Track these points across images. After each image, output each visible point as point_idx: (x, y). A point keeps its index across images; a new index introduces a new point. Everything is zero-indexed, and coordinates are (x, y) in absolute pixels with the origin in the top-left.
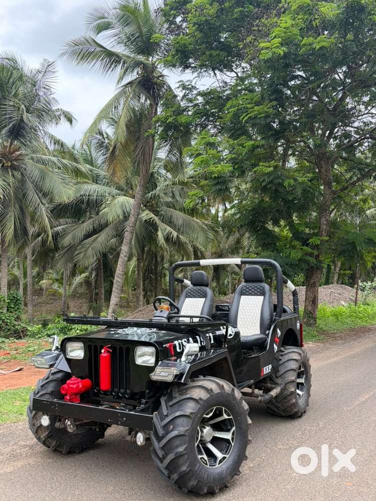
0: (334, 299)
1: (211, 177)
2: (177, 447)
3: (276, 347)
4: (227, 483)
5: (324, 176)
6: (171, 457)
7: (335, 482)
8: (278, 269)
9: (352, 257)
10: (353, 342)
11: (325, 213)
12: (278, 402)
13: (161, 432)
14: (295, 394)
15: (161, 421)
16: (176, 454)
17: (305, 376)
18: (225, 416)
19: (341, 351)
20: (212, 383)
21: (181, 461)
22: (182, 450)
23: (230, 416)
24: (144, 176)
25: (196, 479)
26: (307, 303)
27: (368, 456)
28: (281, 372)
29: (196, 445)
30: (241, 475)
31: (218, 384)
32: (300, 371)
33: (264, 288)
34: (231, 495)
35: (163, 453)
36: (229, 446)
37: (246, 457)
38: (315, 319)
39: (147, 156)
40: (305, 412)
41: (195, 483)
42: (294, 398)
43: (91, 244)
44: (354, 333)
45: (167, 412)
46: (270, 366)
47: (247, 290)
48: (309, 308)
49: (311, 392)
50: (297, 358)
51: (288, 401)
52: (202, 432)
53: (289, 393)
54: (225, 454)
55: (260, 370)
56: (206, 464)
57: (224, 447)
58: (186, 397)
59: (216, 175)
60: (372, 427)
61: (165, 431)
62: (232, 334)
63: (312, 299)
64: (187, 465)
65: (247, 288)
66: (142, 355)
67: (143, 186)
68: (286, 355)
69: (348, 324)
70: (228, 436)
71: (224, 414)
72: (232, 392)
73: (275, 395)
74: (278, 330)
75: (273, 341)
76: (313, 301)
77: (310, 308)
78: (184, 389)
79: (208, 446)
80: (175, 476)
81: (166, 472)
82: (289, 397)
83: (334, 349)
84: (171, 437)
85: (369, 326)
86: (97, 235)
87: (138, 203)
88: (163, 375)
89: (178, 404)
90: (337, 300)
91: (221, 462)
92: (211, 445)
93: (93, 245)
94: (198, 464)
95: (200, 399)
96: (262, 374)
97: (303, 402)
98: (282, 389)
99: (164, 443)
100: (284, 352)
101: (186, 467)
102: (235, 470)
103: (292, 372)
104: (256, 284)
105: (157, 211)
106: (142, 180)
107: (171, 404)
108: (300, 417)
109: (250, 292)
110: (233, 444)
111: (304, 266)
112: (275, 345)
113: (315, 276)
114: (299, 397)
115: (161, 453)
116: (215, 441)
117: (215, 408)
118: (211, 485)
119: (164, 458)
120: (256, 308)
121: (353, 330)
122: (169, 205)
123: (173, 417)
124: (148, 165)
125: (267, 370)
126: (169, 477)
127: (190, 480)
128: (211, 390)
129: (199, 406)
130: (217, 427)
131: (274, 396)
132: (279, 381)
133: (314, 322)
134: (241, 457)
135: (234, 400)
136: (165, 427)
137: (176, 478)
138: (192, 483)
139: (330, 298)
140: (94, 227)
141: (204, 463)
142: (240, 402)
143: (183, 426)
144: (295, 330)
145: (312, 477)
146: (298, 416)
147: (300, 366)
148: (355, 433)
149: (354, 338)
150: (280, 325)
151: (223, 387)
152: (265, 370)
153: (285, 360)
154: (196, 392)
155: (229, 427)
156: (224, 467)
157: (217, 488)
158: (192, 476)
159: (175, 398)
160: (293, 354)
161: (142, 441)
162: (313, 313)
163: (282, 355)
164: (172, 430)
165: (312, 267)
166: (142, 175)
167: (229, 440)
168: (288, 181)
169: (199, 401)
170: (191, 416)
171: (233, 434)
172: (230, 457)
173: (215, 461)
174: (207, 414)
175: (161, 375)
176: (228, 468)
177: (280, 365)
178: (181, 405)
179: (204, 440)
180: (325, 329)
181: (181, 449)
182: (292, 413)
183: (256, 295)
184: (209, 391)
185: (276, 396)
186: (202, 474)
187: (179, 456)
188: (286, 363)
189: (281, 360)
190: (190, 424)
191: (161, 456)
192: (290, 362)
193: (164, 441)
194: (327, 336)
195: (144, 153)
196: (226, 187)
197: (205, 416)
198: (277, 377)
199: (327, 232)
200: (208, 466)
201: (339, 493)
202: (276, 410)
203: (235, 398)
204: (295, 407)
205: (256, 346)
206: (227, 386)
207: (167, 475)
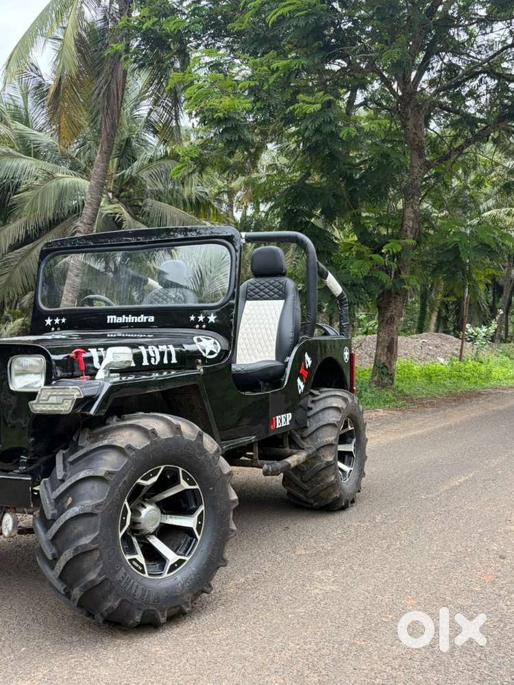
0: (428, 354)
1: (213, 117)
2: (80, 536)
3: (300, 384)
4: (183, 606)
5: (412, 136)
6: (67, 555)
7: (387, 600)
8: (310, 250)
9: (454, 274)
10: (450, 410)
11: (412, 200)
12: (305, 482)
13: (50, 511)
14: (333, 467)
15: (52, 492)
16: (76, 550)
17: (354, 440)
18: (184, 485)
19: (430, 421)
20: (158, 421)
21: (87, 562)
22: (87, 542)
23: (194, 484)
24: (108, 135)
25: (118, 596)
26: (379, 351)
27: (450, 560)
28: (312, 428)
29: (121, 535)
30: (212, 592)
31: (169, 423)
32: (346, 430)
33: (285, 286)
34: (191, 627)
35: (54, 550)
36: (191, 541)
37: (225, 560)
38: (391, 376)
39: (113, 100)
40: (353, 501)
41: (116, 604)
42: (333, 474)
43: (20, 261)
44: (455, 398)
45: (63, 473)
46: (289, 416)
47: (257, 290)
48: (381, 359)
49: (366, 470)
50: (340, 406)
51: (322, 480)
52: (136, 512)
53: (324, 466)
54: (184, 555)
55: (269, 421)
56: (143, 571)
57: (183, 542)
58: (101, 445)
59: (221, 115)
60: (464, 521)
61: (58, 509)
62: (215, 350)
63: (387, 345)
64: (98, 570)
65: (257, 287)
66: (23, 373)
67: (106, 153)
68: (321, 402)
69: (446, 387)
70: (189, 522)
71: (182, 481)
72: (197, 437)
73: (296, 463)
74: (306, 355)
75: (295, 374)
76: (390, 348)
77: (383, 359)
78: (101, 433)
79: (151, 541)
80: (77, 593)
81: (60, 587)
82: (323, 473)
83: (417, 419)
84: (67, 518)
85: (478, 388)
86: (31, 245)
87: (98, 182)
88: (55, 402)
89: (86, 458)
90: (433, 355)
91: (173, 568)
92: (156, 539)
93: (23, 264)
94: (123, 570)
95: (129, 447)
96: (272, 427)
97: (350, 485)
98: (309, 456)
99: (54, 532)
100: (318, 395)
101: (97, 574)
102: (202, 584)
103: (330, 429)
104: (272, 280)
105: (138, 206)
106: (105, 143)
107: (71, 459)
108: (344, 508)
109: (262, 293)
110: (199, 538)
111: (375, 288)
112: (299, 380)
113: (394, 306)
114: (344, 476)
115: (49, 552)
116: (165, 532)
117: (162, 468)
118: (151, 608)
119: (55, 559)
120: (271, 321)
121: (455, 395)
122: (158, 196)
123: (73, 481)
124: (116, 116)
125: (283, 420)
126: (68, 595)
127: (105, 598)
128: (153, 432)
129: (126, 460)
130: (171, 506)
131: (292, 465)
132: (305, 444)
133: (390, 382)
134: (215, 562)
135: (201, 455)
136: (59, 500)
137: (79, 596)
138: (109, 604)
139: (422, 352)
140: (27, 232)
141: (137, 568)
142: (213, 458)
143: (91, 498)
144: (340, 361)
145: (346, 594)
146: (340, 506)
147: (346, 422)
148: (436, 529)
149: (453, 404)
150: (311, 348)
151: (178, 428)
152: (278, 421)
153: (318, 409)
154: (123, 437)
155: (194, 506)
156: (179, 578)
157: (163, 616)
158: (110, 592)
159: (82, 447)
160: (333, 399)
161: (10, 529)
162: (389, 367)
163: (313, 402)
164: (71, 506)
165: (389, 291)
166: (105, 134)
167: (192, 528)
168: (347, 130)
169: (127, 451)
170: (108, 478)
171: (200, 518)
172: (193, 561)
173: (162, 568)
174: (146, 478)
175: (49, 402)
176: (188, 579)
177: (309, 417)
178: (91, 460)
179: (142, 530)
180: (408, 392)
181: (85, 541)
182: (330, 501)
183: (271, 298)
184: (150, 434)
185: (296, 467)
186: (131, 588)
187: (82, 554)
188: (320, 414)
189: (311, 409)
190: (107, 494)
191: (50, 558)
192: (327, 412)
193: (55, 527)
194: (409, 402)
195: (108, 95)
196: (239, 137)
197: (139, 481)
198: (303, 438)
199: (414, 231)
200: (146, 575)
201: (390, 617)
202: (302, 496)
203: (203, 451)
204: (335, 490)
205: (265, 381)
206: (188, 429)
207: (64, 593)
